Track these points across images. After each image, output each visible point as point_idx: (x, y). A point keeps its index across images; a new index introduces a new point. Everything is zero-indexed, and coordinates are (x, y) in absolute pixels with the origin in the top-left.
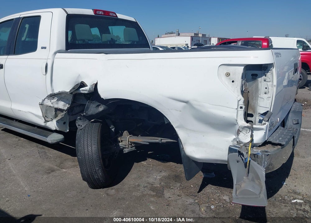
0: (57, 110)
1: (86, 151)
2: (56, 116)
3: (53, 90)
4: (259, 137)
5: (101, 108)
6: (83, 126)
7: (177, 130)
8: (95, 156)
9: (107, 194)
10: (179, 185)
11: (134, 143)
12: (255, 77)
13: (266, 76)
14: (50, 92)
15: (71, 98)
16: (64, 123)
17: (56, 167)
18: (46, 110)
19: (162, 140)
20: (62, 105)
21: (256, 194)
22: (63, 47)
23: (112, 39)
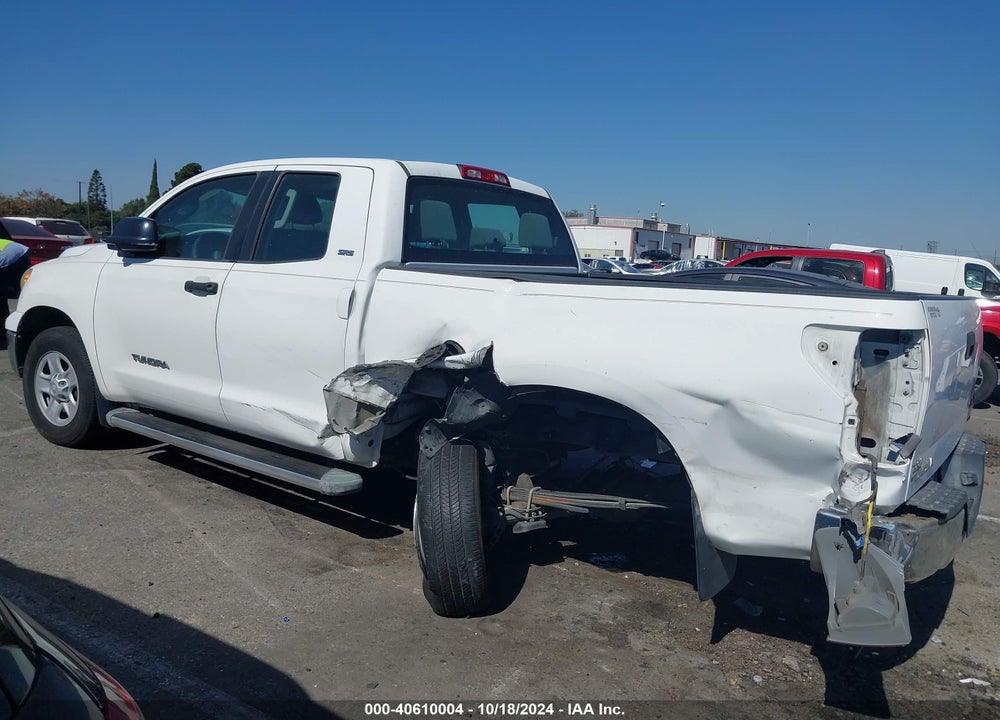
0: (364, 407)
1: (446, 510)
2: (357, 423)
3: (362, 357)
4: (889, 490)
5: (484, 409)
6: (435, 450)
7: (689, 469)
8: (467, 526)
9: (484, 631)
10: (663, 624)
12: (882, 356)
13: (907, 356)
14: (353, 363)
15: (404, 380)
16: (371, 443)
17: (332, 562)
18: (338, 406)
19: (626, 502)
20: (379, 396)
21: (884, 619)
22: (397, 254)
23: (495, 239)
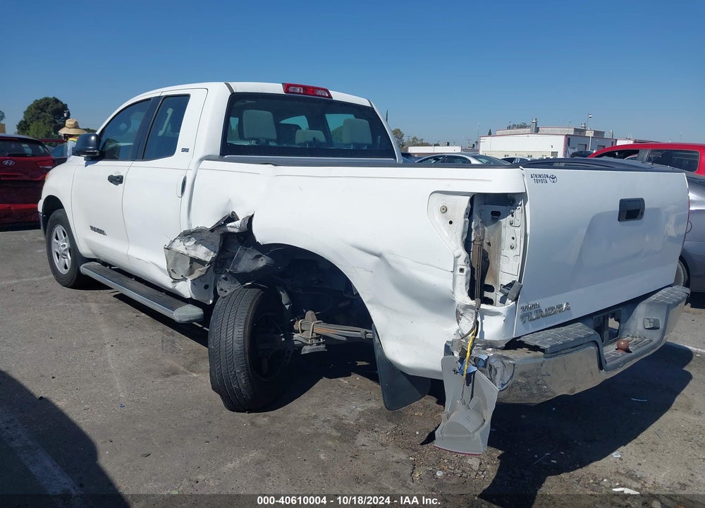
0: (194, 260)
1: (223, 335)
2: (191, 272)
3: (190, 225)
4: (493, 328)
5: (262, 263)
6: (229, 292)
7: (369, 307)
8: (237, 347)
9: (253, 424)
11: (325, 337)
12: (496, 216)
13: (513, 216)
14: (185, 228)
15: (216, 238)
16: (206, 287)
17: (182, 368)
18: (176, 260)
19: (367, 333)
20: (204, 253)
21: (467, 431)
22: (216, 149)
